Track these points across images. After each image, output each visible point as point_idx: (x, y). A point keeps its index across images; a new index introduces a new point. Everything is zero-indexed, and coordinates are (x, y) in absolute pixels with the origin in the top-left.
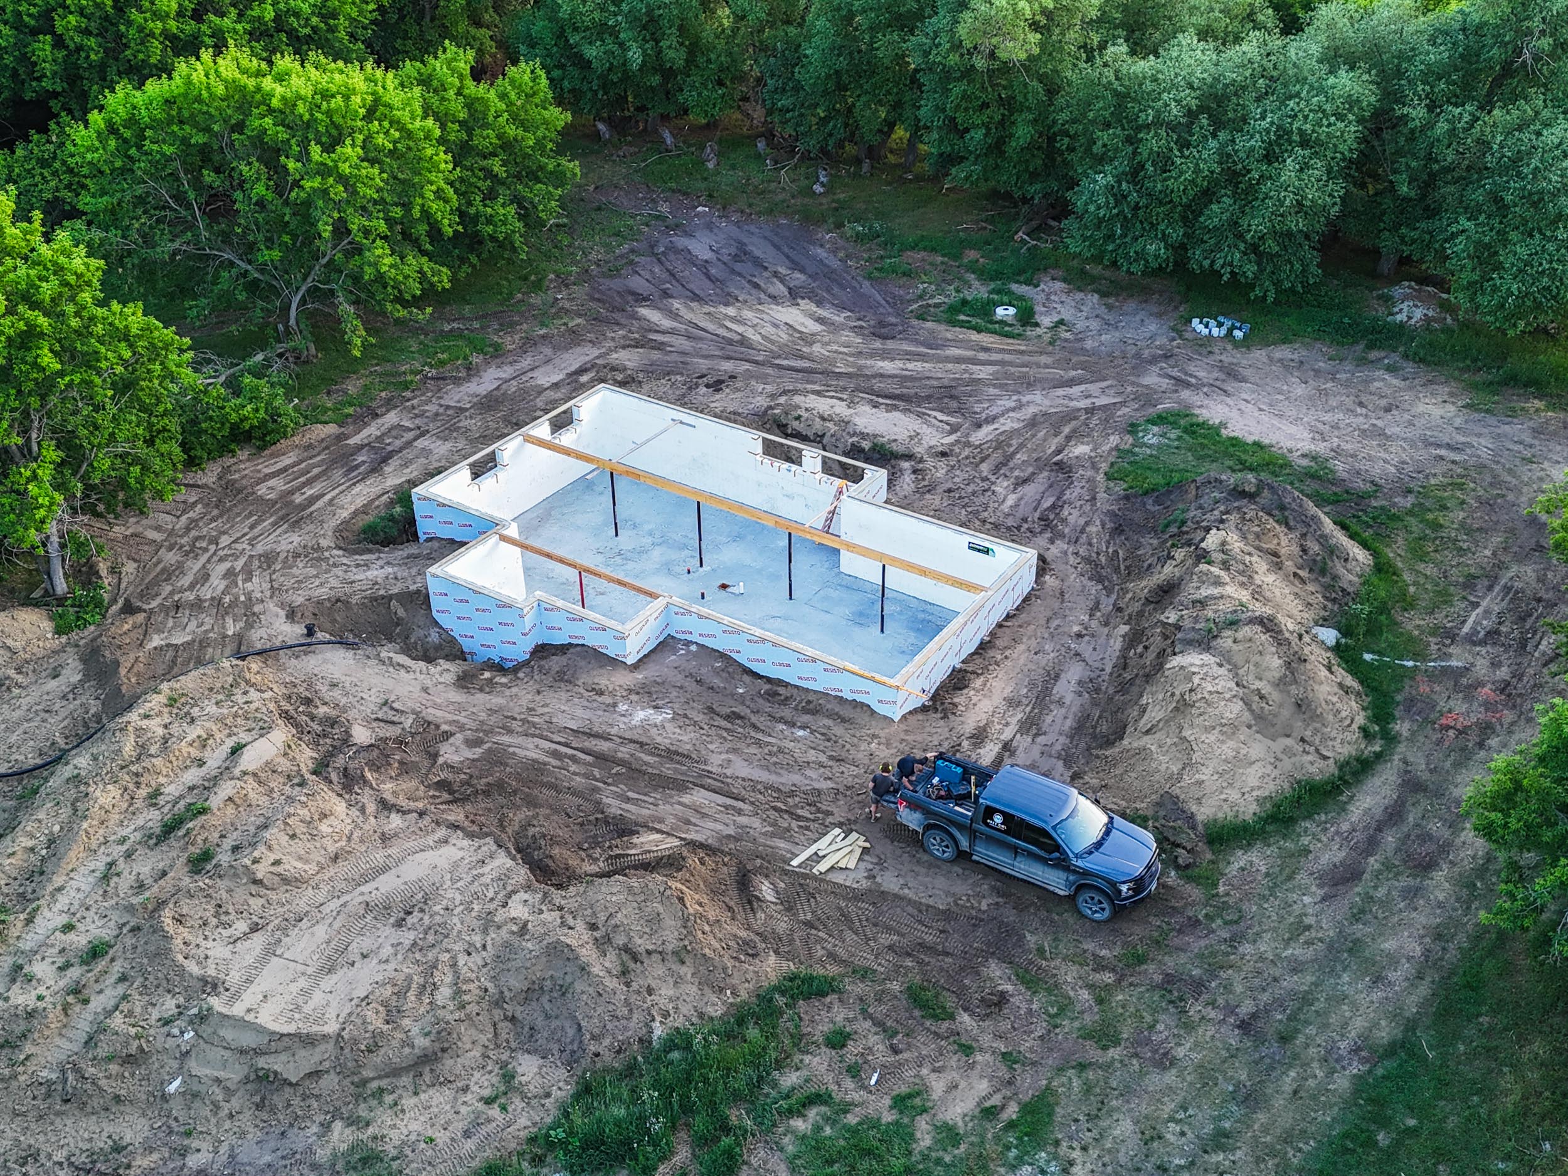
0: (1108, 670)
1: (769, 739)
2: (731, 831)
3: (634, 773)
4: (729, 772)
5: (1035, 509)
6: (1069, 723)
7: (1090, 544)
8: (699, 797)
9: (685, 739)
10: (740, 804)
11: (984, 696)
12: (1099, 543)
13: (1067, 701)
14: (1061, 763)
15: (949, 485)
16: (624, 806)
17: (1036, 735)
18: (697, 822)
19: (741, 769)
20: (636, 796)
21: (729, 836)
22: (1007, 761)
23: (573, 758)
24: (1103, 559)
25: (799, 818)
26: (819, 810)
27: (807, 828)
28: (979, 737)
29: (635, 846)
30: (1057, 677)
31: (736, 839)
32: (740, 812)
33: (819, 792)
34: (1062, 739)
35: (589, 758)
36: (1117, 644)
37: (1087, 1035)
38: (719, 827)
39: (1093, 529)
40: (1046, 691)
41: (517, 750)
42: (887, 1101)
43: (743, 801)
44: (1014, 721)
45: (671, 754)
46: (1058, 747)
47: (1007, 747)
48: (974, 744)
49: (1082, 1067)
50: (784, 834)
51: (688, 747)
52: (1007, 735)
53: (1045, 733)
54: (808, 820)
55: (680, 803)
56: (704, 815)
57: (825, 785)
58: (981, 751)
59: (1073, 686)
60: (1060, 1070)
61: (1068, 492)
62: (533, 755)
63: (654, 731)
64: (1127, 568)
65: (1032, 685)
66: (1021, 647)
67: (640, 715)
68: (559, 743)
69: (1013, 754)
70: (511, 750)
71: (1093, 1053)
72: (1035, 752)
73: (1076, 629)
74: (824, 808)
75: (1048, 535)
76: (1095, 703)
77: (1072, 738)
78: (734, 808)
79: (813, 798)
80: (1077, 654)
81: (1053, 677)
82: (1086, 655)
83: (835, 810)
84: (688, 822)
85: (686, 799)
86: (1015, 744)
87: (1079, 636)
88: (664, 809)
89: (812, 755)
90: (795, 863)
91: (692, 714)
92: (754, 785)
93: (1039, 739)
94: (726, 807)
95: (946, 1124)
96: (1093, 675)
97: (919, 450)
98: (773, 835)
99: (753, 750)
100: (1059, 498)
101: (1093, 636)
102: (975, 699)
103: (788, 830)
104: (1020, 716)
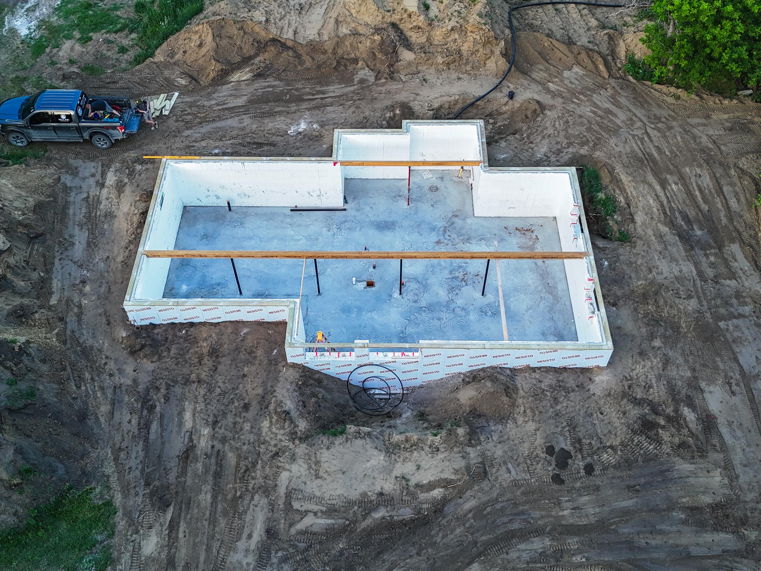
0: (57, 261)
1: (231, 142)
2: (215, 95)
3: (278, 98)
4: (237, 118)
5: (162, 416)
6: (71, 211)
7: (102, 388)
8: (241, 101)
9: (271, 124)
10: (220, 108)
11: (128, 214)
12: (94, 392)
13: (77, 228)
14: (68, 185)
15: (250, 415)
16: (269, 83)
17: (88, 197)
18: (231, 92)
19: (233, 122)
20: (267, 90)
21: (214, 93)
22: (98, 177)
23: (313, 95)
24: (87, 375)
25: (189, 114)
26: (182, 121)
27: (182, 111)
28: (120, 188)
29: (249, 71)
30: (89, 244)
31: (209, 94)
32: (218, 105)
33: (187, 129)
34: (71, 199)
35: (306, 97)
36: (56, 284)
37: (25, 79)
38: (221, 95)
39: (104, 409)
40: (91, 232)
41: (340, 86)
42: (93, 38)
43: (219, 110)
44: (104, 202)
45: (271, 114)
46: (73, 194)
47: (102, 185)
48: (121, 181)
49: (25, 69)
50: (191, 105)
51: (266, 121)
52: (105, 191)
53: (83, 200)
54: (185, 115)
55: (246, 95)
56: (231, 95)
57: (187, 133)
58: (115, 178)
59: (76, 240)
60: (33, 65)
61: (141, 454)
62: (331, 88)
63: (289, 121)
64: (64, 369)
65: (103, 234)
66: (120, 259)
67: (303, 126)
68: (326, 98)
69: (97, 182)
70: (343, 86)
71: (21, 74)
72: (84, 186)
73: (88, 288)
74: (180, 123)
75: (141, 388)
76: (60, 233)
77: (67, 202)
78: (221, 105)
79: (189, 125)
80: (81, 266)
81: (91, 245)
82: (74, 267)
83: (174, 124)
84: (235, 90)
85: (245, 98)
86: (98, 189)
87: (83, 282)
88: (251, 89)
89: (203, 144)
90: (177, 94)
91: (279, 138)
92: (220, 118)
93: (85, 195)
94: (224, 104)
95: (70, 39)
96: (66, 253)
97: (301, 449)
98: (195, 102)
99: (234, 133)
100: (146, 440)
101: (74, 285)
102: (133, 208)
103: (190, 107)
104: (102, 207)
